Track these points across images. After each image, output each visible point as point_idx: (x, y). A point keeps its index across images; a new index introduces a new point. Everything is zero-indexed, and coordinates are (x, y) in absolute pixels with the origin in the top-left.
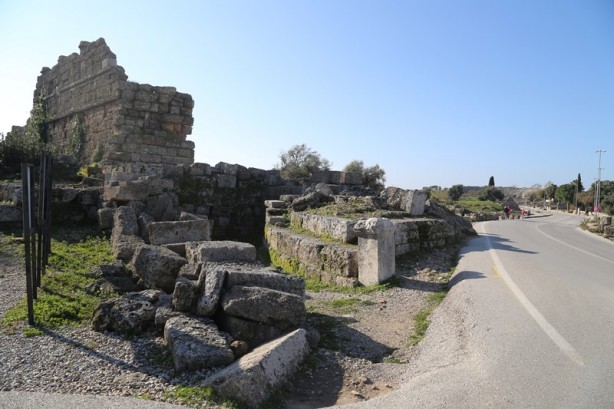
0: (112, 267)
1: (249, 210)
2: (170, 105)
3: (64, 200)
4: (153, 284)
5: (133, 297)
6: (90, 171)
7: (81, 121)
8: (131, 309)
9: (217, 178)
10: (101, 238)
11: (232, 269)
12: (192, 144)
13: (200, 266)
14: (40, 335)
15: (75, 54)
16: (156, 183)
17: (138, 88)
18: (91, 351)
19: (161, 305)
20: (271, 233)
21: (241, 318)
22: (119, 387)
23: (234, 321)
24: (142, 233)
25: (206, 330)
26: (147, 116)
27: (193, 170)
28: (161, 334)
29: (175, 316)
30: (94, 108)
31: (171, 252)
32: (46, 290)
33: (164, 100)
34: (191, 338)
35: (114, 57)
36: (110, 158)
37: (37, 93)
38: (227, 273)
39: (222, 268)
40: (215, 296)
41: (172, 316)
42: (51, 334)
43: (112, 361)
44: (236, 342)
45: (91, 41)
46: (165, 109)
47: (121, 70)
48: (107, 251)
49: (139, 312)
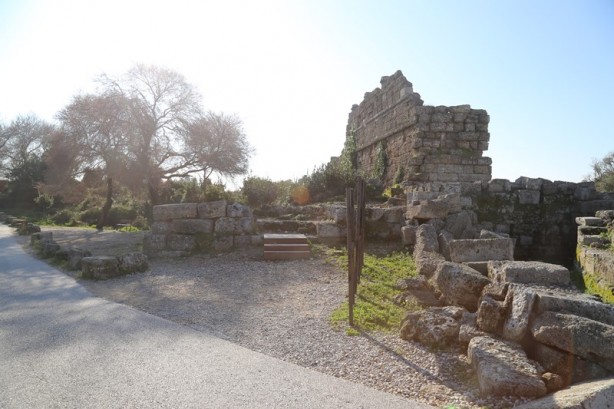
0: (416, 282)
1: (556, 228)
2: (465, 123)
3: (374, 219)
4: (456, 301)
5: (436, 311)
6: (394, 192)
7: (384, 147)
8: (436, 323)
9: (518, 194)
10: (405, 253)
11: (543, 293)
12: (489, 160)
13: (507, 286)
14: (358, 335)
15: (377, 89)
16: (455, 201)
17: (433, 111)
18: (399, 357)
19: (464, 323)
20: (585, 254)
21: (554, 348)
22: (426, 395)
23: (545, 350)
24: (442, 250)
25: (513, 355)
26: (443, 136)
27: (491, 186)
28: (464, 352)
29: (481, 335)
30: (394, 135)
31: (472, 270)
32: (361, 298)
33: (459, 119)
34: (498, 361)
35: (410, 85)
36: (410, 179)
37: (348, 128)
38: (537, 297)
39: (531, 290)
40: (524, 320)
41: (476, 335)
42: (366, 336)
43: (418, 370)
44: (548, 374)
45: (389, 75)
46: (459, 127)
47: (417, 96)
48: (411, 265)
49: (444, 327)
